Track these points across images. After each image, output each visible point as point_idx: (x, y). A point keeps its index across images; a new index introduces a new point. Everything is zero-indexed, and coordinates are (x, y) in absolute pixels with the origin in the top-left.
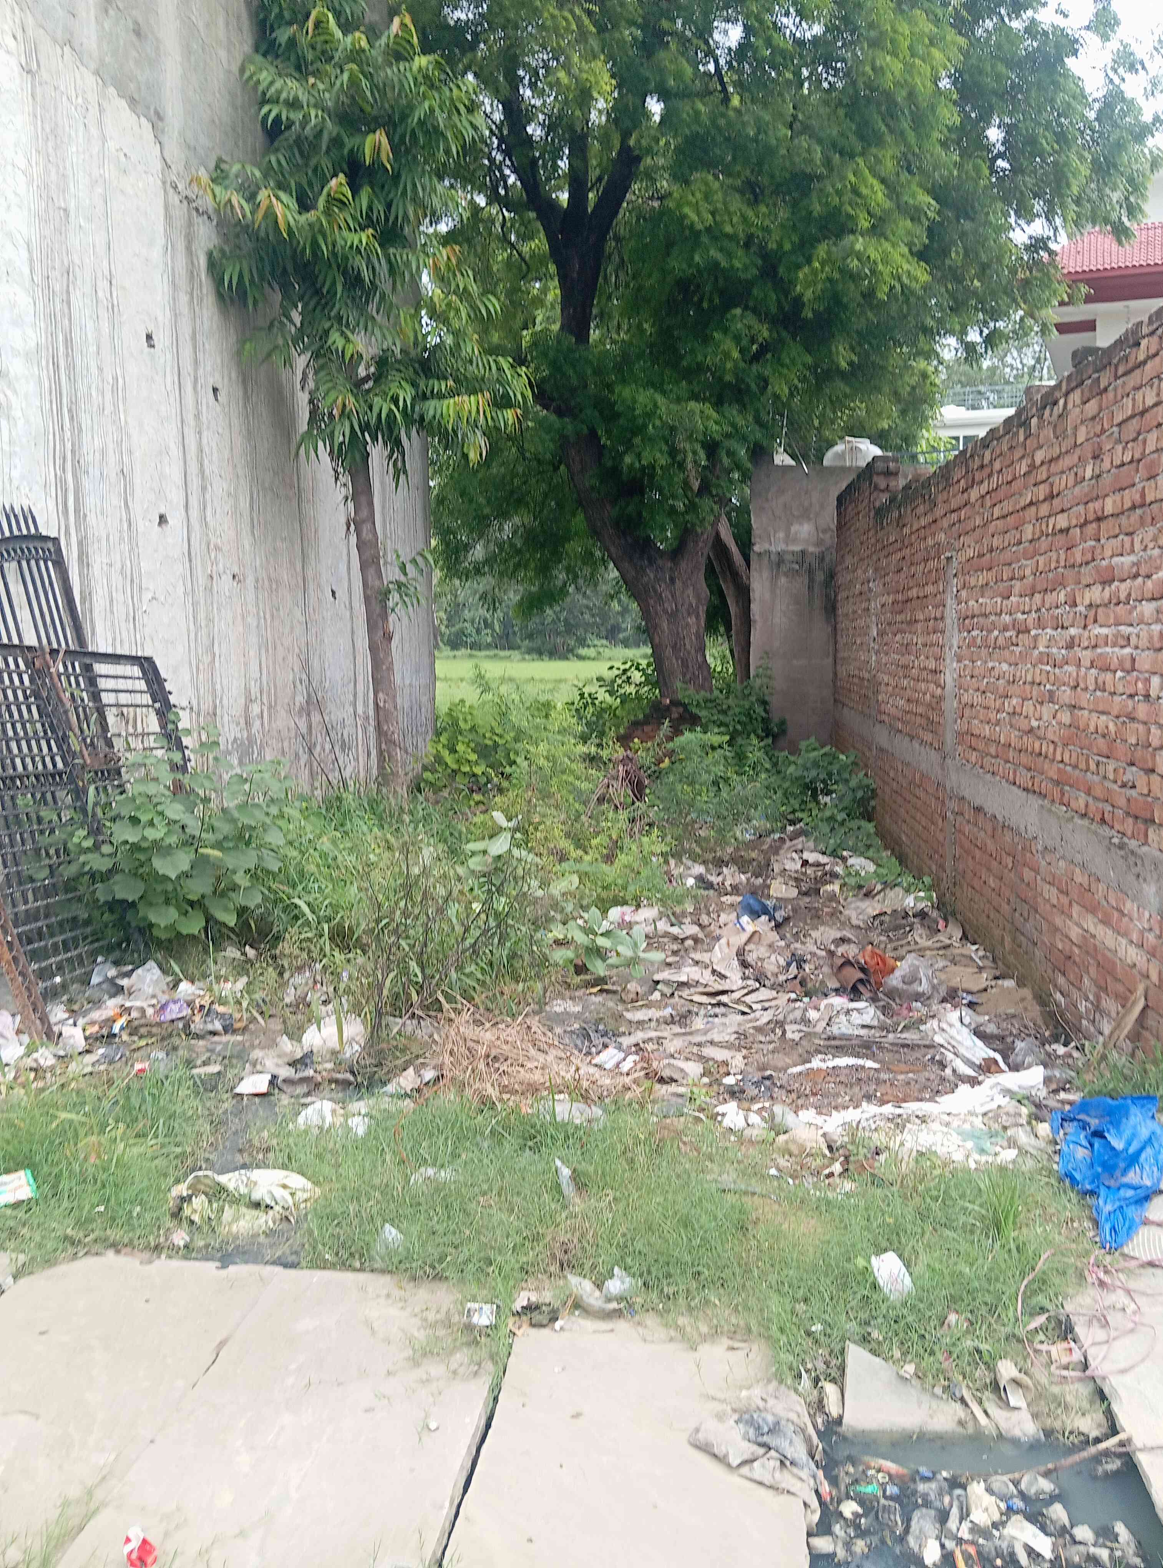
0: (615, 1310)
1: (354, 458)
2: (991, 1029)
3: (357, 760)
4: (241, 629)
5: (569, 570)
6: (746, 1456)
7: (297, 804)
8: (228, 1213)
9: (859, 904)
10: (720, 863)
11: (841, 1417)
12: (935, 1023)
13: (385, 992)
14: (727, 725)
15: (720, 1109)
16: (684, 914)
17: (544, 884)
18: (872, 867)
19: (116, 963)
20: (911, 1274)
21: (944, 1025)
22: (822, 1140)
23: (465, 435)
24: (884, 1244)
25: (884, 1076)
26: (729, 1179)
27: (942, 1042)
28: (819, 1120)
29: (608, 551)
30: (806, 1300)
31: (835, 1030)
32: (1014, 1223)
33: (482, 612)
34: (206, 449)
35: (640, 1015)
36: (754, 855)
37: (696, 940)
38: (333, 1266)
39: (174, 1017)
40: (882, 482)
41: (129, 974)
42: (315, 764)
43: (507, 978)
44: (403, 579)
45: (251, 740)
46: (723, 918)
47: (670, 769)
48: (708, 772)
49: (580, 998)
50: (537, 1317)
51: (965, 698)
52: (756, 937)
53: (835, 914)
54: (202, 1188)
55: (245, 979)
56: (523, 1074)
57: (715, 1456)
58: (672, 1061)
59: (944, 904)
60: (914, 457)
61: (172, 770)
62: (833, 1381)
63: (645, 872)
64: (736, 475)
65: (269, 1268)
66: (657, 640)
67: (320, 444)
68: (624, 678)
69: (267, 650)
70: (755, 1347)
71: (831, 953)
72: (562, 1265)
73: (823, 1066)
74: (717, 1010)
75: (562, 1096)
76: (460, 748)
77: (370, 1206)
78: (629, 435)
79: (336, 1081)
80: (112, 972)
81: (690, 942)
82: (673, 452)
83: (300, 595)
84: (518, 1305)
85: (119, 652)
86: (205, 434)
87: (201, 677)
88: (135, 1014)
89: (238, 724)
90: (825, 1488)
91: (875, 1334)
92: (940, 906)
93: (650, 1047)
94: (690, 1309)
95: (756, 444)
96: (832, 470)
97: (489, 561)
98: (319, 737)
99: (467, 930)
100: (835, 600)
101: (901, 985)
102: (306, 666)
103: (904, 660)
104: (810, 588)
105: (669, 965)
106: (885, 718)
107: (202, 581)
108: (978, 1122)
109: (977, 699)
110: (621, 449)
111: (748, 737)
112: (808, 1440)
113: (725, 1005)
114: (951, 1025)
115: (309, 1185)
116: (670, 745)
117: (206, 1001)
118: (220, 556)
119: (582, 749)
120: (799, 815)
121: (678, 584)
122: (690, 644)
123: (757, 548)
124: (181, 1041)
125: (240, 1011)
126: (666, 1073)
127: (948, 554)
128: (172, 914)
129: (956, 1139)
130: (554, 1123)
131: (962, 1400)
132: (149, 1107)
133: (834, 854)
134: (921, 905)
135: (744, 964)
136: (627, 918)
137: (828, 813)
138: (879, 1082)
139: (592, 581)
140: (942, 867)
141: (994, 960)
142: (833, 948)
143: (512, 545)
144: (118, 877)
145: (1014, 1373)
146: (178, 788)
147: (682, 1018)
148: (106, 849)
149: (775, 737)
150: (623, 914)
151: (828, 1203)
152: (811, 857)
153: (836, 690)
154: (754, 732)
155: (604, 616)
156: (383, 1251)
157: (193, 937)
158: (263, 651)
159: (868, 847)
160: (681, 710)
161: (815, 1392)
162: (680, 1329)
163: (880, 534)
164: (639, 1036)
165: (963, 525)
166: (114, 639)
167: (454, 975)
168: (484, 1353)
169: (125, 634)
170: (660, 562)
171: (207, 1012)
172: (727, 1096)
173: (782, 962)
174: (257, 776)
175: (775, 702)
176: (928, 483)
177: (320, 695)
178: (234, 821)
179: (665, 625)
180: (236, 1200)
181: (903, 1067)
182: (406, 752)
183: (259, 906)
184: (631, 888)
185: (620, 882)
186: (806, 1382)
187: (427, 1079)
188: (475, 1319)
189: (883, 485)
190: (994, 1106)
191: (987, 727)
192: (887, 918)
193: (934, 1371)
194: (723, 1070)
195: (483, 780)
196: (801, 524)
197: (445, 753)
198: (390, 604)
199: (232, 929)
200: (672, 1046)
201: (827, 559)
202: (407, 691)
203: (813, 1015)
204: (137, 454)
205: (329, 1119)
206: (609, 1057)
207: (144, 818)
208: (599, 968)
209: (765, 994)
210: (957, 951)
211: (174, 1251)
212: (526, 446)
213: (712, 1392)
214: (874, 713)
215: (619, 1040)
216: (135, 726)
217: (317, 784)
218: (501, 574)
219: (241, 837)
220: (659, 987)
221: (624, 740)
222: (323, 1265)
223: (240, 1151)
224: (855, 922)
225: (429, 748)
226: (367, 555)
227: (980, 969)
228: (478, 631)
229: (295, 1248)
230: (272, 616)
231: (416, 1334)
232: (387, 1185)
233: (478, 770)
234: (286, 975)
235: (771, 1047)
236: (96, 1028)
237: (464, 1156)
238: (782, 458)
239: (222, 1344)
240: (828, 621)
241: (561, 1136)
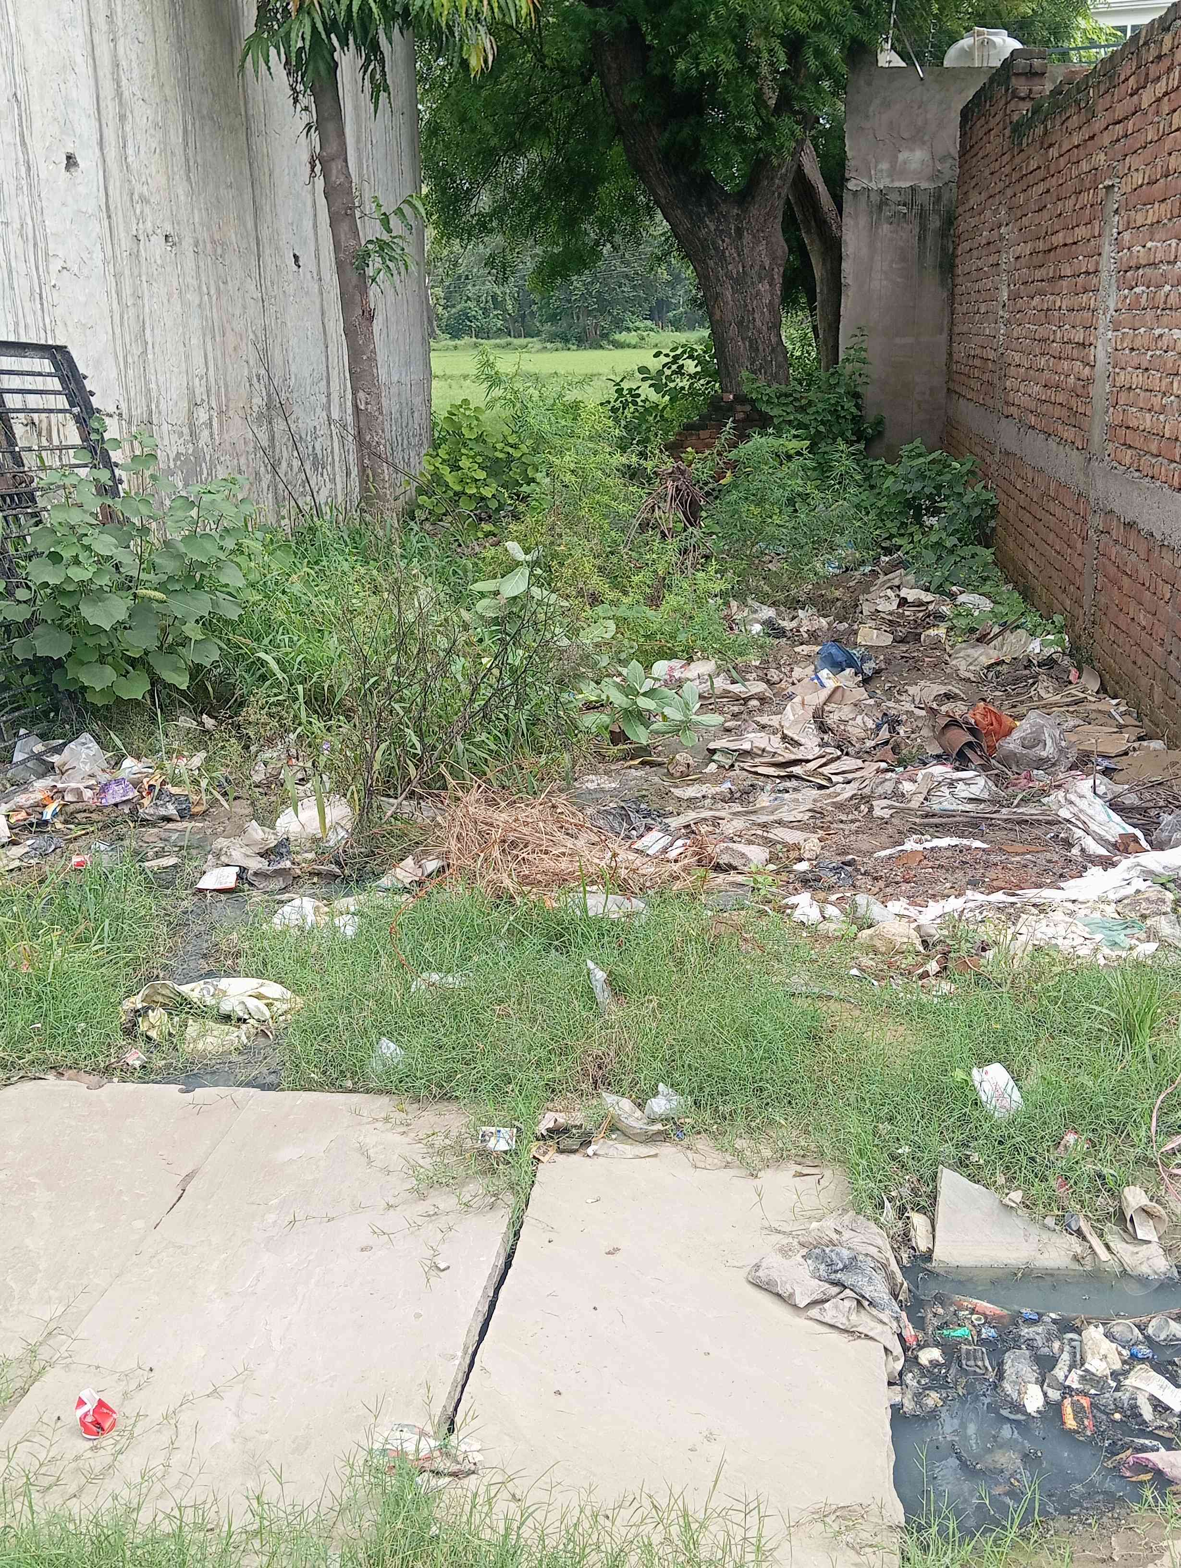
0: (659, 1132)
1: (317, 71)
2: (1131, 799)
3: (333, 481)
4: (178, 309)
5: (602, 222)
6: (815, 1297)
7: (259, 535)
8: (193, 1028)
9: (970, 651)
10: (795, 604)
11: (931, 1251)
12: (1061, 794)
13: (376, 766)
14: (806, 427)
15: (792, 900)
16: (747, 669)
17: (573, 632)
18: (986, 605)
19: (43, 737)
20: (1020, 1088)
21: (1072, 797)
22: (914, 934)
23: (464, 34)
24: (989, 1054)
25: (994, 858)
26: (799, 981)
27: (1068, 816)
28: (913, 912)
29: (655, 194)
30: (891, 1120)
31: (936, 806)
32: (1151, 1028)
33: (490, 286)
34: (124, 63)
35: (691, 792)
36: (837, 594)
37: (762, 700)
38: (319, 1087)
39: (118, 800)
40: (1022, 86)
41: (58, 750)
42: (281, 486)
43: (526, 750)
44: (385, 237)
45: (198, 456)
46: (798, 672)
47: (734, 485)
48: (782, 487)
49: (618, 772)
50: (567, 1143)
51: (1121, 379)
52: (838, 694)
53: (939, 665)
54: (160, 999)
55: (203, 755)
56: (548, 864)
57: (778, 1295)
58: (731, 845)
59: (1078, 649)
60: (1064, 56)
61: (99, 494)
62: (921, 1210)
63: (700, 617)
64: (826, 84)
65: (242, 1090)
66: (717, 316)
67: (273, 51)
68: (674, 367)
69: (214, 337)
70: (828, 1173)
71: (933, 712)
72: (595, 1083)
73: (919, 847)
74: (788, 784)
75: (595, 888)
76: (464, 463)
77: (364, 1017)
78: (683, 30)
79: (318, 874)
80: (39, 748)
81: (754, 703)
82: (742, 52)
83: (254, 263)
84: (542, 1129)
85: (23, 339)
86: (121, 43)
87: (130, 372)
88: (69, 798)
89: (181, 435)
90: (909, 1332)
91: (975, 1157)
92: (1074, 651)
93: (704, 829)
94: (750, 1130)
95: (854, 40)
96: (955, 73)
97: (499, 211)
98: (285, 453)
99: (475, 690)
100: (954, 256)
101: (1019, 750)
102: (264, 357)
103: (1042, 332)
104: (922, 239)
105: (728, 730)
106: (1013, 410)
107: (126, 243)
108: (1110, 910)
109: (1138, 379)
110: (672, 49)
111: (834, 440)
112: (890, 1277)
113: (797, 777)
114: (1081, 797)
115: (289, 994)
116: (733, 455)
117: (156, 781)
118: (147, 210)
119: (620, 459)
120: (897, 541)
121: (747, 238)
122: (761, 319)
123: (851, 185)
124: (128, 829)
125: (198, 792)
126: (724, 859)
127: (1108, 182)
128: (109, 674)
129: (1081, 930)
130: (586, 919)
131: (1079, 1233)
132: (90, 906)
133: (940, 590)
134: (1049, 651)
135: (823, 728)
136: (677, 675)
137: (934, 538)
138: (987, 866)
139: (634, 235)
140: (1078, 602)
141: (1139, 718)
142: (935, 706)
143: (528, 190)
144: (38, 630)
145: (1144, 1201)
146: (108, 517)
147: (745, 795)
148: (22, 594)
149: (869, 441)
150: (672, 669)
151: (922, 1007)
152: (911, 595)
153: (950, 375)
154: (842, 434)
155: (648, 286)
156: (380, 1068)
157: (136, 703)
158: (208, 339)
159: (985, 579)
160: (748, 408)
161: (900, 1224)
162: (738, 1153)
163: (1017, 160)
164: (690, 816)
165: (1130, 140)
166: (17, 324)
167: (460, 745)
168: (501, 1182)
169: (30, 320)
170: (724, 208)
171: (159, 794)
172: (798, 885)
173: (871, 724)
174: (207, 498)
175: (869, 393)
176: (1083, 86)
177: (283, 396)
178: (181, 556)
179: (728, 294)
180: (200, 1012)
181: (1018, 847)
182: (397, 471)
183: (215, 665)
184: (682, 637)
185: (667, 628)
186: (889, 1212)
187: (429, 870)
188: (491, 1144)
189: (1023, 91)
190: (1130, 890)
191: (1148, 416)
192: (1004, 669)
193: (1045, 1199)
194: (793, 855)
195: (494, 505)
196: (912, 150)
197: (445, 470)
198: (370, 272)
199: (182, 693)
200: (730, 827)
201: (946, 197)
202: (394, 390)
203: (907, 787)
204: (34, 72)
205: (310, 918)
206: (654, 841)
207: (67, 554)
208: (641, 736)
209: (848, 763)
210: (1093, 707)
211: (127, 1073)
212: (546, 49)
213: (775, 1225)
214: (999, 406)
215: (666, 821)
216: (50, 439)
217: (284, 512)
218: (513, 229)
219: (190, 577)
220: (715, 757)
221: (674, 449)
222: (309, 1086)
223: (204, 956)
224: (964, 674)
225: (425, 464)
226: (337, 206)
227: (1121, 727)
228: (485, 311)
229: (274, 1067)
230: (218, 289)
231: (421, 1162)
232: (383, 993)
233: (487, 492)
234: (253, 749)
235: (853, 827)
236: (23, 815)
237: (475, 959)
238: (888, 58)
239: (189, 1177)
240: (943, 282)
241: (595, 934)
